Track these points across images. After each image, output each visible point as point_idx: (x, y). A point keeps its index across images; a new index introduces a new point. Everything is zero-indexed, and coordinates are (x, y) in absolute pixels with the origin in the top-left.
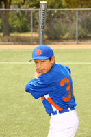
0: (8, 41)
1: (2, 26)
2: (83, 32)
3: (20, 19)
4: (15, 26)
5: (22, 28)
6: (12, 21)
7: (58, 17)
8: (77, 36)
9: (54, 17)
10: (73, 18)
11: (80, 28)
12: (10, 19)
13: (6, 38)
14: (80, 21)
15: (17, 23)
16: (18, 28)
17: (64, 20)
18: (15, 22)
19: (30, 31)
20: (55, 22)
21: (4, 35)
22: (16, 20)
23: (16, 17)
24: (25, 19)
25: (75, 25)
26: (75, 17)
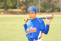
0: (7, 13)
1: (4, 6)
2: (42, 9)
3: (12, 3)
4: (10, 6)
5: (13, 7)
6: (9, 4)
7: (31, 2)
8: (39, 11)
9: (28, 2)
10: (38, 2)
11: (41, 7)
12: (8, 3)
13: (6, 11)
14: (41, 3)
15: (11, 5)
16: (12, 7)
17: (33, 3)
18: (10, 4)
19: (17, 8)
20: (29, 4)
21: (5, 10)
22: (11, 3)
23: (10, 2)
24: (15, 3)
25: (39, 6)
26: (39, 2)
